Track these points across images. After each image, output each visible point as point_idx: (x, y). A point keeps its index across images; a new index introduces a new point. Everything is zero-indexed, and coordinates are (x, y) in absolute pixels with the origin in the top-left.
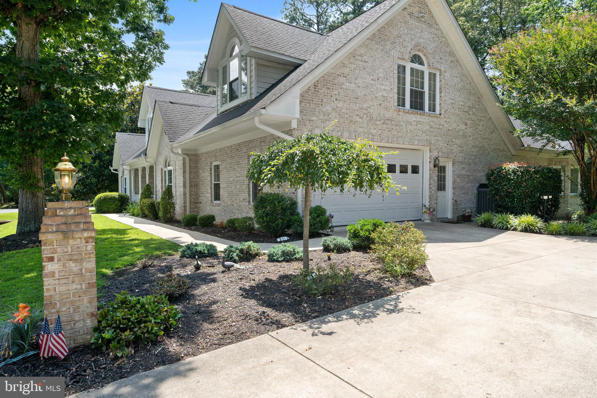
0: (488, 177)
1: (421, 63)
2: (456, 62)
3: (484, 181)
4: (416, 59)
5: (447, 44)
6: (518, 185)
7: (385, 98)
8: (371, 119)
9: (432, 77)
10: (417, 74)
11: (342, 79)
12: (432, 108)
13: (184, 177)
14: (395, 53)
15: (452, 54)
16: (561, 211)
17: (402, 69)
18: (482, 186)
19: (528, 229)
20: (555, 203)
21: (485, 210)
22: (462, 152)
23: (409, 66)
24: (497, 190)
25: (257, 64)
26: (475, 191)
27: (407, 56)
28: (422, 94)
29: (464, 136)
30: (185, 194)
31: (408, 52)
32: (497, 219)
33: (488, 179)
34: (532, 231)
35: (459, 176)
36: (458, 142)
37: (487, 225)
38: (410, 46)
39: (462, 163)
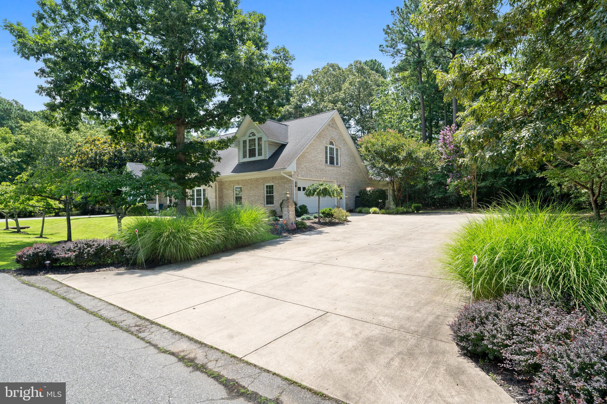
0: (360, 193)
1: (333, 145)
2: (346, 143)
3: (358, 195)
4: (331, 143)
5: (342, 136)
6: (371, 195)
7: (321, 161)
8: (317, 169)
9: (337, 150)
10: (332, 150)
11: (307, 154)
12: (337, 164)
13: (216, 193)
14: (324, 142)
15: (344, 140)
16: (386, 207)
17: (326, 147)
18: (357, 197)
19: (374, 213)
20: (384, 203)
21: (359, 206)
22: (348, 182)
23: (329, 146)
24: (363, 198)
25: (269, 144)
26: (354, 199)
27: (329, 143)
28: (333, 157)
29: (349, 175)
30: (216, 202)
31: (328, 140)
32: (364, 209)
33: (360, 194)
34: (376, 213)
35: (348, 193)
36: (347, 178)
37: (360, 212)
38: (329, 138)
39: (349, 187)
